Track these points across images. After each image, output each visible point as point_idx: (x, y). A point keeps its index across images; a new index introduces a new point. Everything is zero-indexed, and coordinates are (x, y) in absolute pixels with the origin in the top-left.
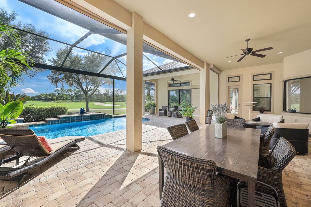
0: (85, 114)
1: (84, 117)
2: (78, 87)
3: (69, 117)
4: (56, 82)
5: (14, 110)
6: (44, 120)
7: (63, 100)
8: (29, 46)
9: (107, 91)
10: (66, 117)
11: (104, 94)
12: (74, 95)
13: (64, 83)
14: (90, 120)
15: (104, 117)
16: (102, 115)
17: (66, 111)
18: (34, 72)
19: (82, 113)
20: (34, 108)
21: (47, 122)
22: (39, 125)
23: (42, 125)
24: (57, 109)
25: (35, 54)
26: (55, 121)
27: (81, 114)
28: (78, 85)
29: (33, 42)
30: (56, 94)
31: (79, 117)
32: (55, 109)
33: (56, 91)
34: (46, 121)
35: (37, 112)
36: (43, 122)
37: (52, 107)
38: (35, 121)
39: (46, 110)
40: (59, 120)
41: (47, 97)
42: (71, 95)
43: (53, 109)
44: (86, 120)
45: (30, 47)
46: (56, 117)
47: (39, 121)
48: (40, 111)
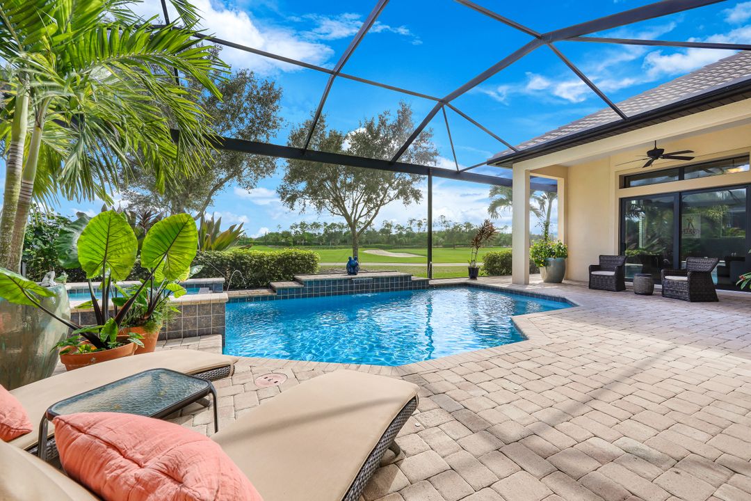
0: (359, 275)
1: (357, 282)
2: (336, 210)
3: (322, 282)
4: (292, 199)
5: (172, 248)
6: (268, 287)
7: (305, 244)
8: (245, 119)
9: (388, 225)
10: (317, 282)
11: (382, 231)
12: (324, 235)
13: (307, 202)
14: (373, 292)
15: (406, 284)
16: (401, 278)
17: (315, 264)
18: (253, 178)
19: (352, 272)
20: (249, 254)
21: (275, 292)
22: (257, 299)
23: (264, 298)
24: (296, 258)
25: (256, 136)
26: (291, 289)
27: (350, 273)
28: (334, 206)
29: (252, 108)
30: (293, 232)
31: (346, 280)
32: (292, 258)
33: (292, 228)
34: (273, 289)
35: (255, 265)
36: (265, 292)
37: (284, 253)
38: (250, 288)
39: (272, 260)
40: (299, 288)
41: (278, 240)
42: (319, 234)
43: (288, 258)
44: (362, 292)
45: (247, 122)
46: (295, 280)
47: (257, 287)
48: (261, 263)
